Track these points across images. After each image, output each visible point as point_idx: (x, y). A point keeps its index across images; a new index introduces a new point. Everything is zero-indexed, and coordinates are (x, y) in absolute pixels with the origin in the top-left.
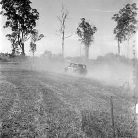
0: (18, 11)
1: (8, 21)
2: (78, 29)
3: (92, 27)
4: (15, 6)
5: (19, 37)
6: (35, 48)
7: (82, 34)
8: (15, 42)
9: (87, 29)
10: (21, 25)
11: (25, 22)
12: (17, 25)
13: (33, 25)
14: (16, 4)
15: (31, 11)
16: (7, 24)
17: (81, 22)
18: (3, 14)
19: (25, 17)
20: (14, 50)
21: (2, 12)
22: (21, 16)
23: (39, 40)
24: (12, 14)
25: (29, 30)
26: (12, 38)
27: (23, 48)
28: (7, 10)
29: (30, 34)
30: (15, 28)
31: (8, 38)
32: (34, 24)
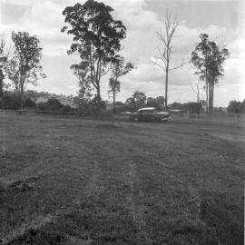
0: (91, 25)
1: (75, 42)
2: (193, 53)
3: (220, 50)
4: (86, 18)
5: (92, 68)
6: (119, 88)
7: (201, 62)
8: (86, 78)
9: (211, 53)
10: (95, 48)
11: (103, 44)
12: (89, 50)
13: (115, 48)
14: (89, 14)
15: (112, 25)
16: (74, 47)
17: (200, 41)
18: (66, 31)
19: (103, 35)
20: (82, 91)
21: (65, 28)
22: (96, 33)
23: (125, 73)
24: (81, 30)
25: (109, 56)
26: (81, 71)
27: (98, 88)
28: (73, 24)
29: (109, 64)
30: (85, 54)
31: (73, 70)
32: (118, 47)
